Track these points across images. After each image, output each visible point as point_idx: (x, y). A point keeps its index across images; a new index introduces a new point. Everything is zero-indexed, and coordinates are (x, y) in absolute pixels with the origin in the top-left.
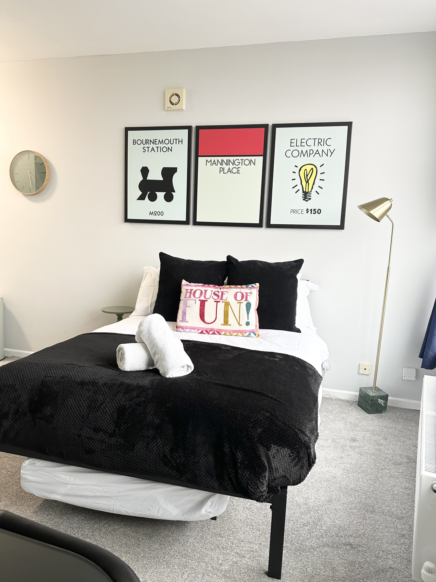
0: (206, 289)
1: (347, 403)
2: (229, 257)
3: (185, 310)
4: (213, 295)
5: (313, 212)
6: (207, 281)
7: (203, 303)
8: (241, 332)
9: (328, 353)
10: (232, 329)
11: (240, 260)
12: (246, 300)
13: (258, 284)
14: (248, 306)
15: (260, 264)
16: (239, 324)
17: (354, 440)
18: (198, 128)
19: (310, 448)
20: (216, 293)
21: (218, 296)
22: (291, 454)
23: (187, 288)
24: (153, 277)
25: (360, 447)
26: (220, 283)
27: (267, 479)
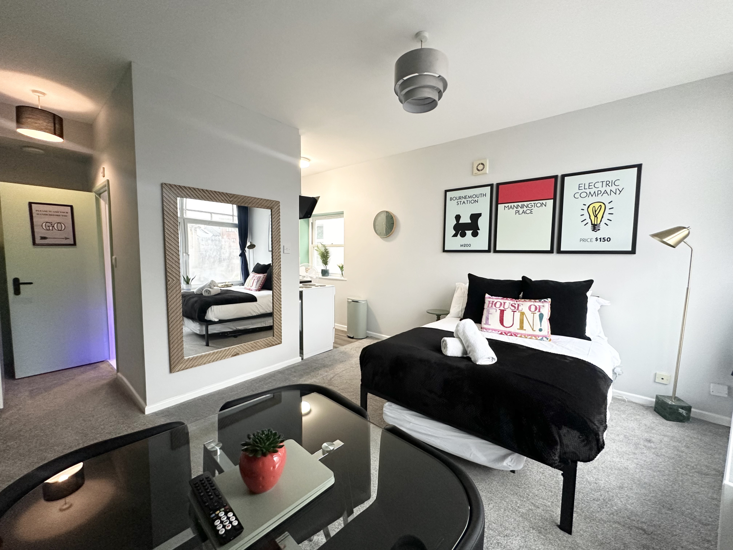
0: (505, 301)
1: (641, 407)
2: (524, 277)
3: (488, 316)
4: (510, 306)
5: (602, 240)
6: (505, 295)
7: (502, 312)
8: (535, 336)
9: (620, 361)
10: (527, 333)
11: (533, 280)
12: (539, 311)
13: (550, 300)
14: (541, 317)
15: (551, 283)
16: (533, 329)
17: (650, 441)
18: (498, 185)
19: (599, 435)
20: (514, 305)
21: (515, 307)
22: (581, 437)
23: (489, 300)
24: (463, 291)
25: (656, 448)
26: (516, 297)
27: (558, 450)
